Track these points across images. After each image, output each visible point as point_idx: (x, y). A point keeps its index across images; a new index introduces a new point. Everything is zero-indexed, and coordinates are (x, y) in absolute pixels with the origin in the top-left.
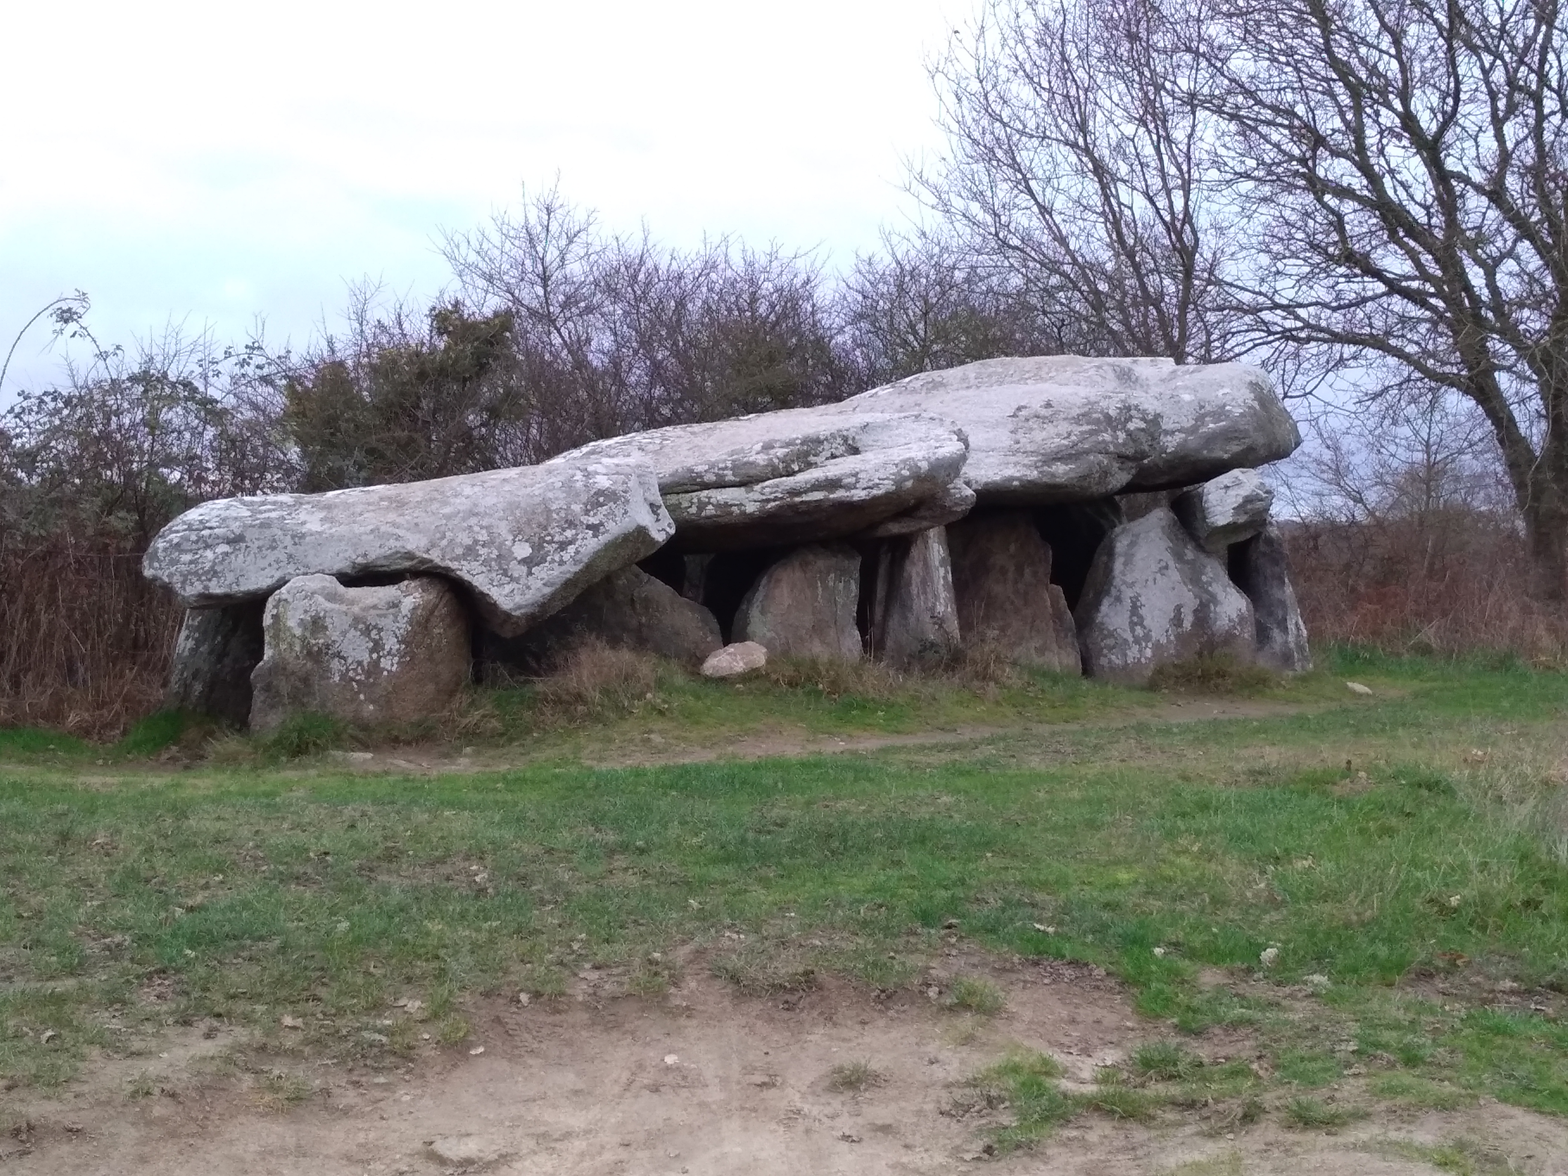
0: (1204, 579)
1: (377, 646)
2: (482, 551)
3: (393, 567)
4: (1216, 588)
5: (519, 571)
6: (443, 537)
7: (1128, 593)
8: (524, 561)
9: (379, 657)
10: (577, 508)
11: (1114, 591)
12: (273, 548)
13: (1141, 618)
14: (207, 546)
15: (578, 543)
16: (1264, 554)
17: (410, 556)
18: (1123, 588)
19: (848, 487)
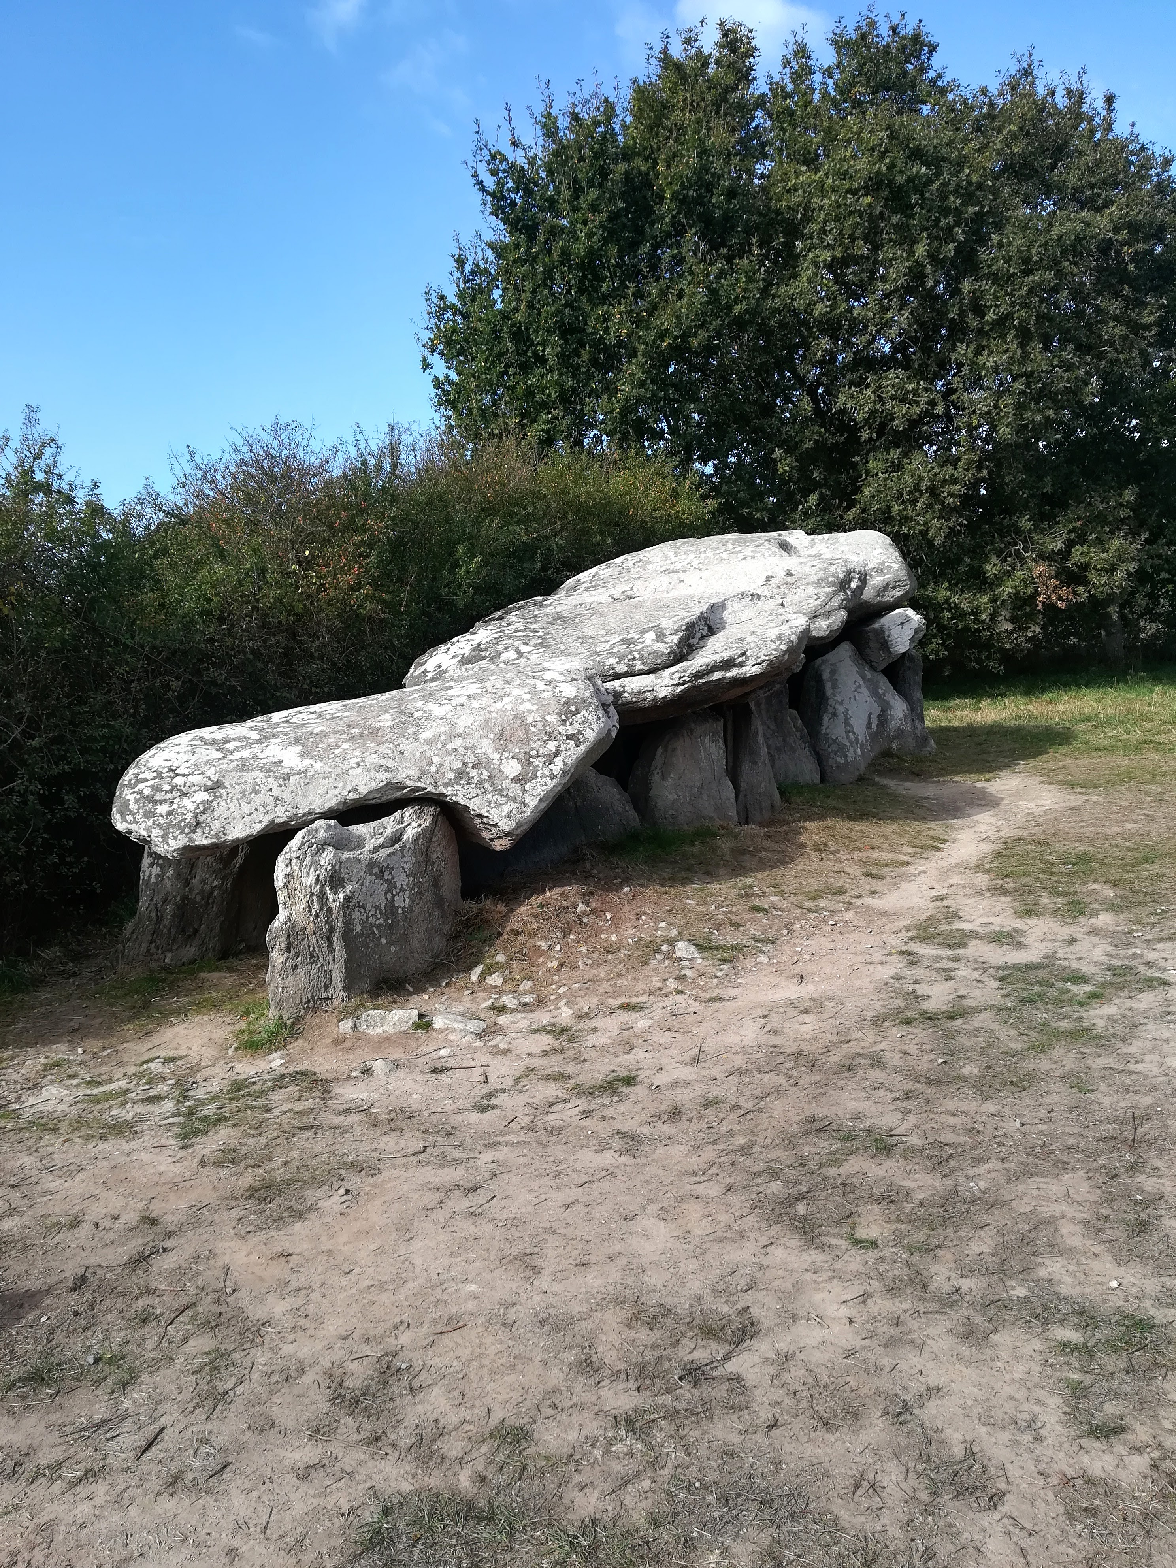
0: (880, 691)
1: (391, 884)
2: (474, 773)
3: (384, 799)
4: (888, 697)
5: (514, 789)
6: (431, 763)
7: (841, 709)
8: (516, 780)
9: (393, 896)
10: (552, 719)
11: (830, 710)
12: (257, 792)
14: (183, 794)
15: (563, 754)
17: (400, 786)
18: (837, 706)
19: (741, 665)
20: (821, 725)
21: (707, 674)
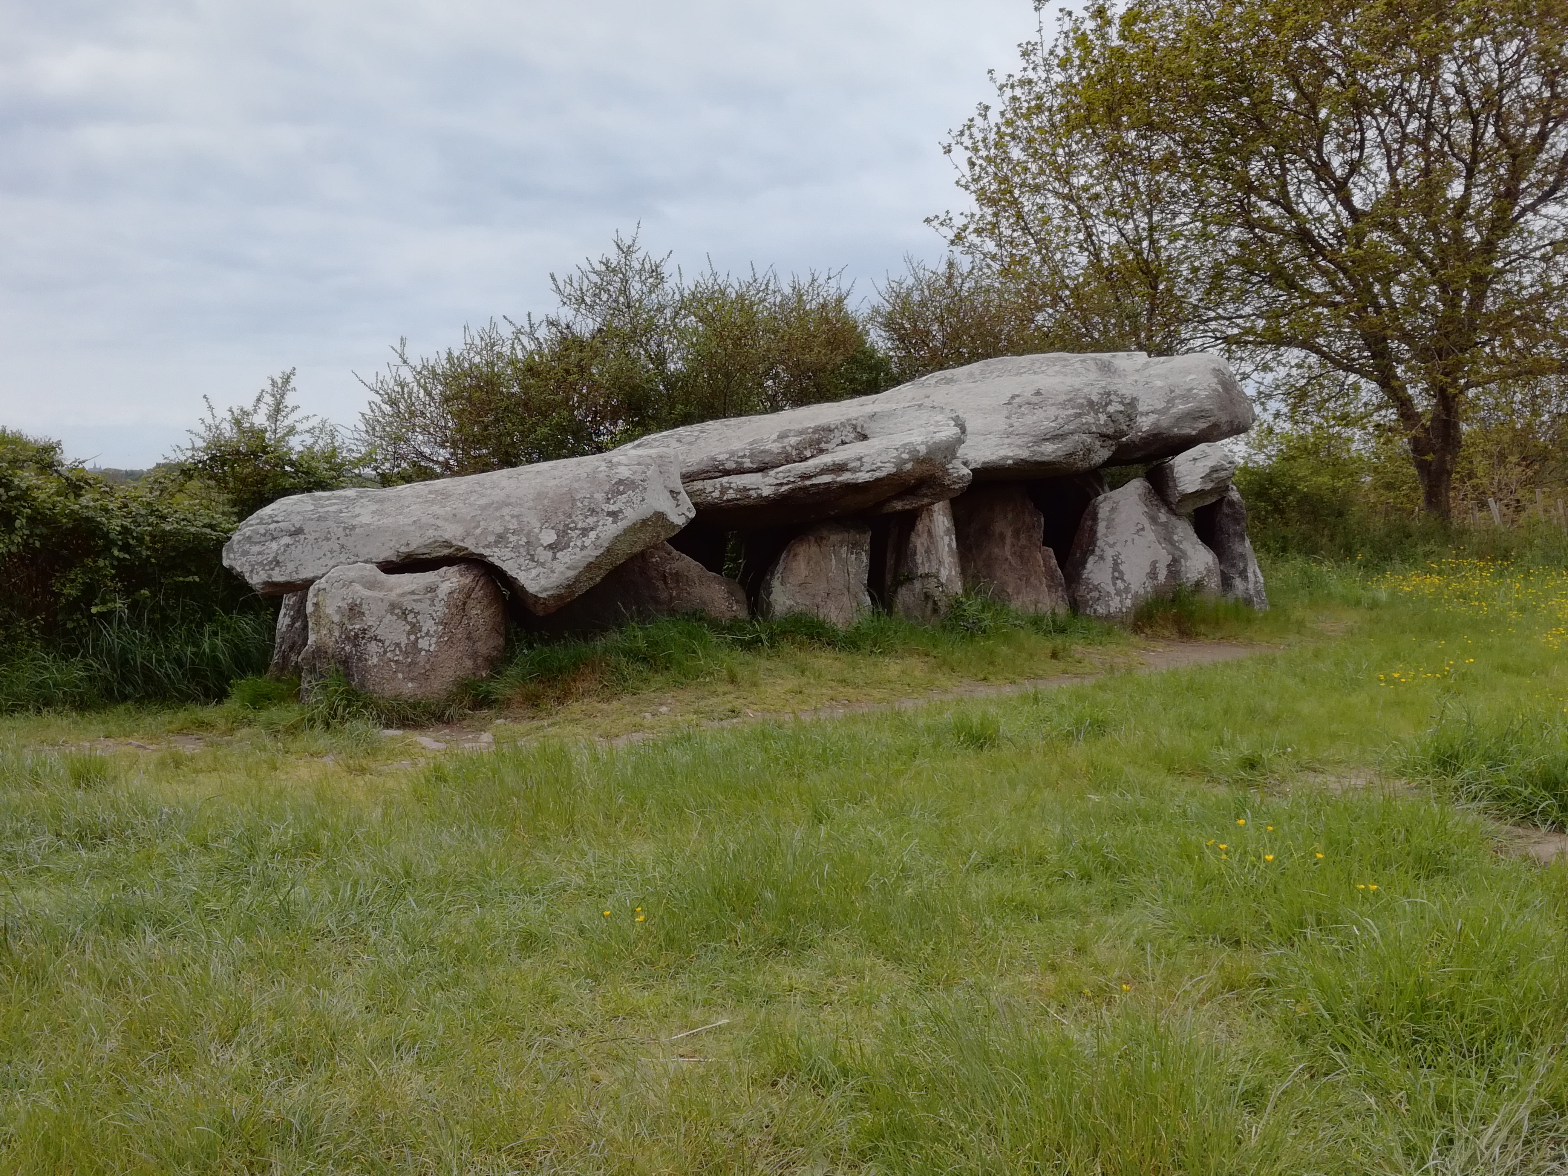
0: (1176, 538)
1: (415, 628)
2: (512, 538)
3: (434, 555)
4: (1185, 546)
5: (545, 555)
6: (478, 526)
7: (1109, 553)
8: (550, 547)
9: (417, 639)
10: (599, 496)
11: (1098, 551)
12: (328, 539)
13: (1121, 573)
14: (274, 539)
15: (598, 529)
16: (1227, 515)
17: (447, 544)
18: (1106, 548)
19: (854, 470)
20: (1084, 568)
21: (815, 476)
